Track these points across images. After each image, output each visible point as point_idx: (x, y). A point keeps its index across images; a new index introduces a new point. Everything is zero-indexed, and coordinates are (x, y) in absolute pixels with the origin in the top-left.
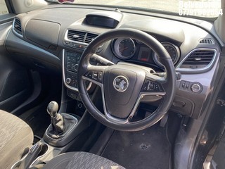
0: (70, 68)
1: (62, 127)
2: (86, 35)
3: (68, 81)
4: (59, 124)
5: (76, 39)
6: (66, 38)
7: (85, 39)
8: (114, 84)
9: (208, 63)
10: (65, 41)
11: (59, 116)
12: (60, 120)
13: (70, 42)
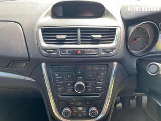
2: (79, 31)
6: (43, 44)
7: (79, 39)
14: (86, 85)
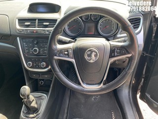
0: (28, 53)
1: (36, 106)
2: (37, 21)
3: (29, 64)
4: (34, 104)
5: (28, 26)
6: (18, 27)
7: (37, 25)
8: (86, 57)
9: (138, 27)
10: (18, 30)
11: (31, 97)
12: (33, 100)
13: (23, 30)
14: (39, 50)
